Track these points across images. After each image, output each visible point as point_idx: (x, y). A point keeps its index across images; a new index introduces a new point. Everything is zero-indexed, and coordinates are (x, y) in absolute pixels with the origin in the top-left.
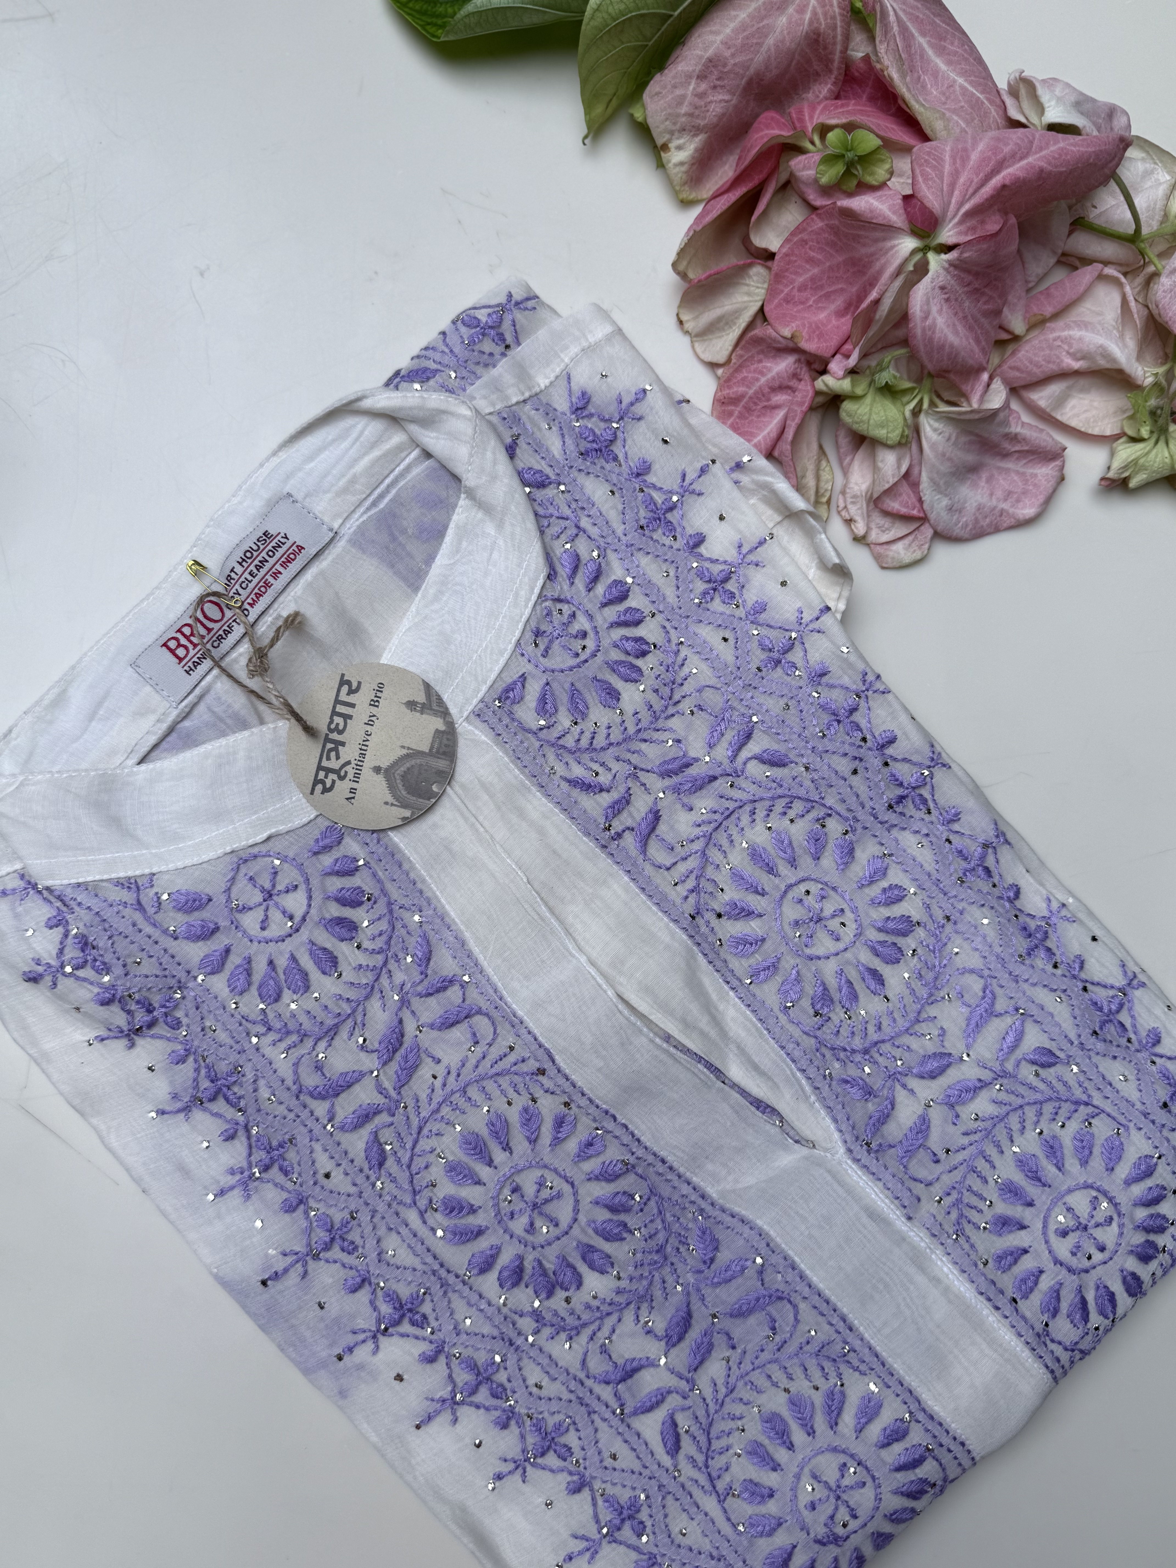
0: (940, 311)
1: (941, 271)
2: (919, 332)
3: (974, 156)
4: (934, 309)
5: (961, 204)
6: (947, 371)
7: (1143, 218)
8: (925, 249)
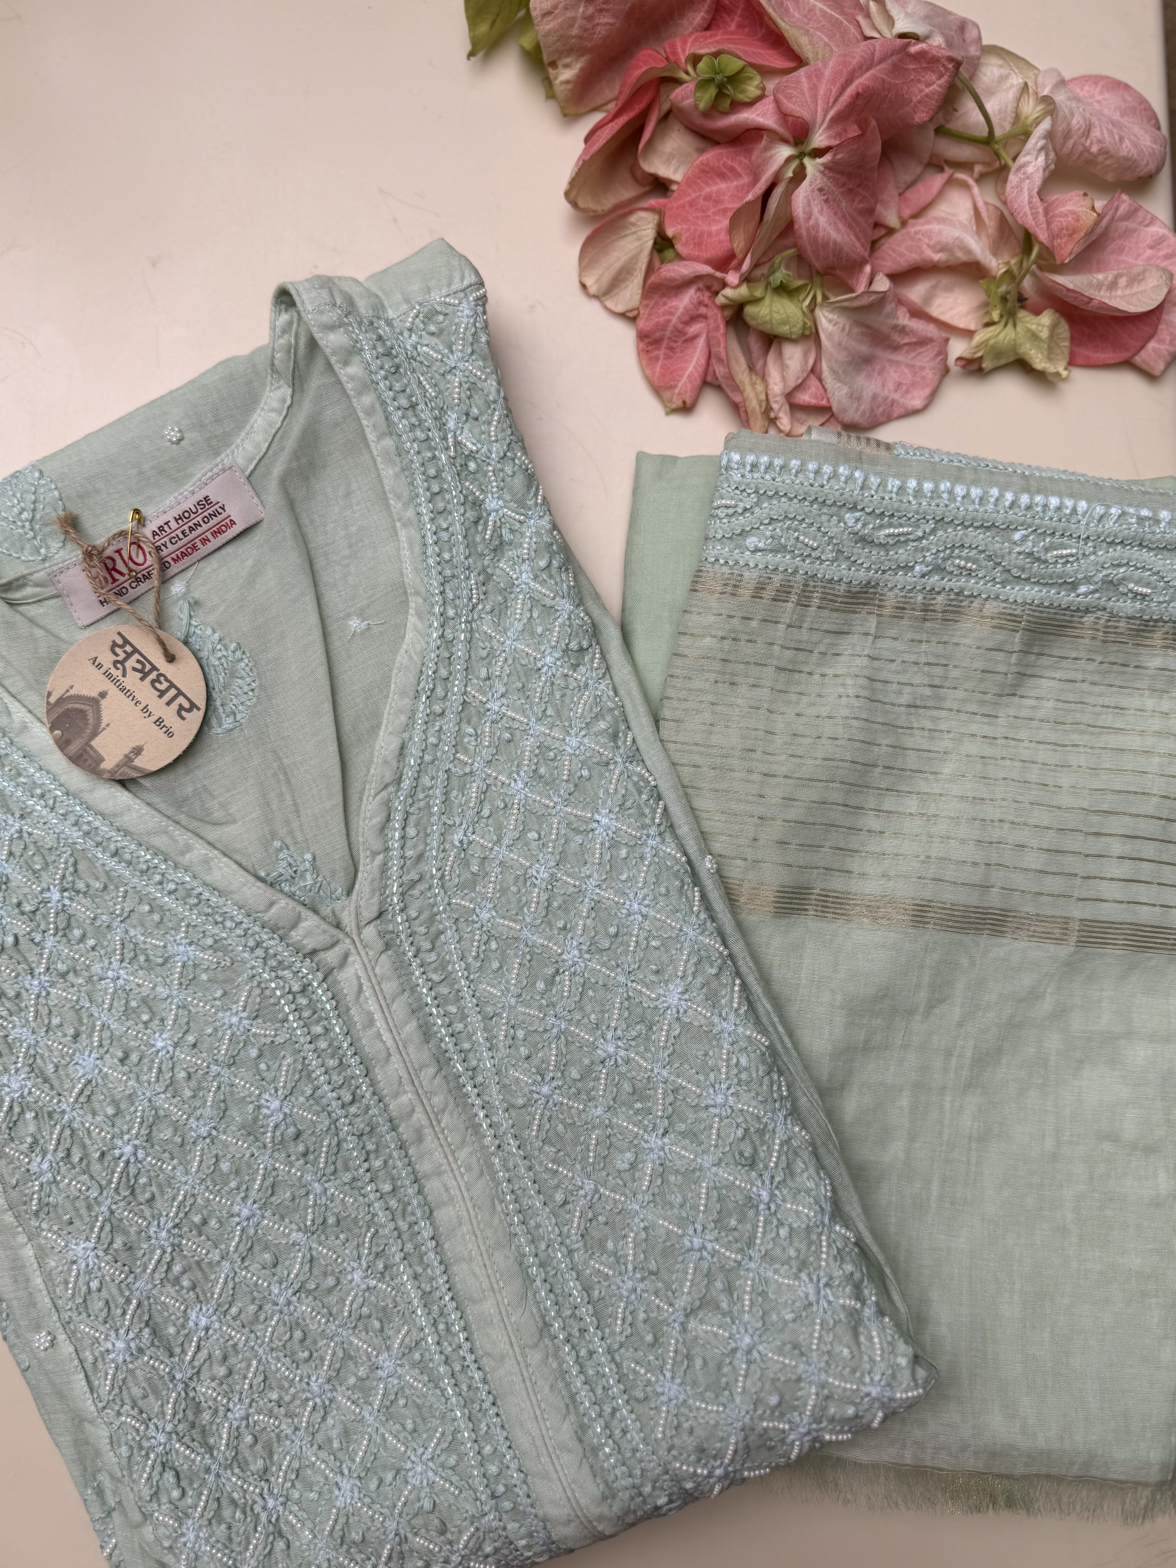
0: (821, 212)
1: (818, 174)
2: (804, 232)
3: (828, 73)
4: (816, 210)
5: (827, 112)
6: (833, 268)
7: (994, 120)
8: (801, 156)
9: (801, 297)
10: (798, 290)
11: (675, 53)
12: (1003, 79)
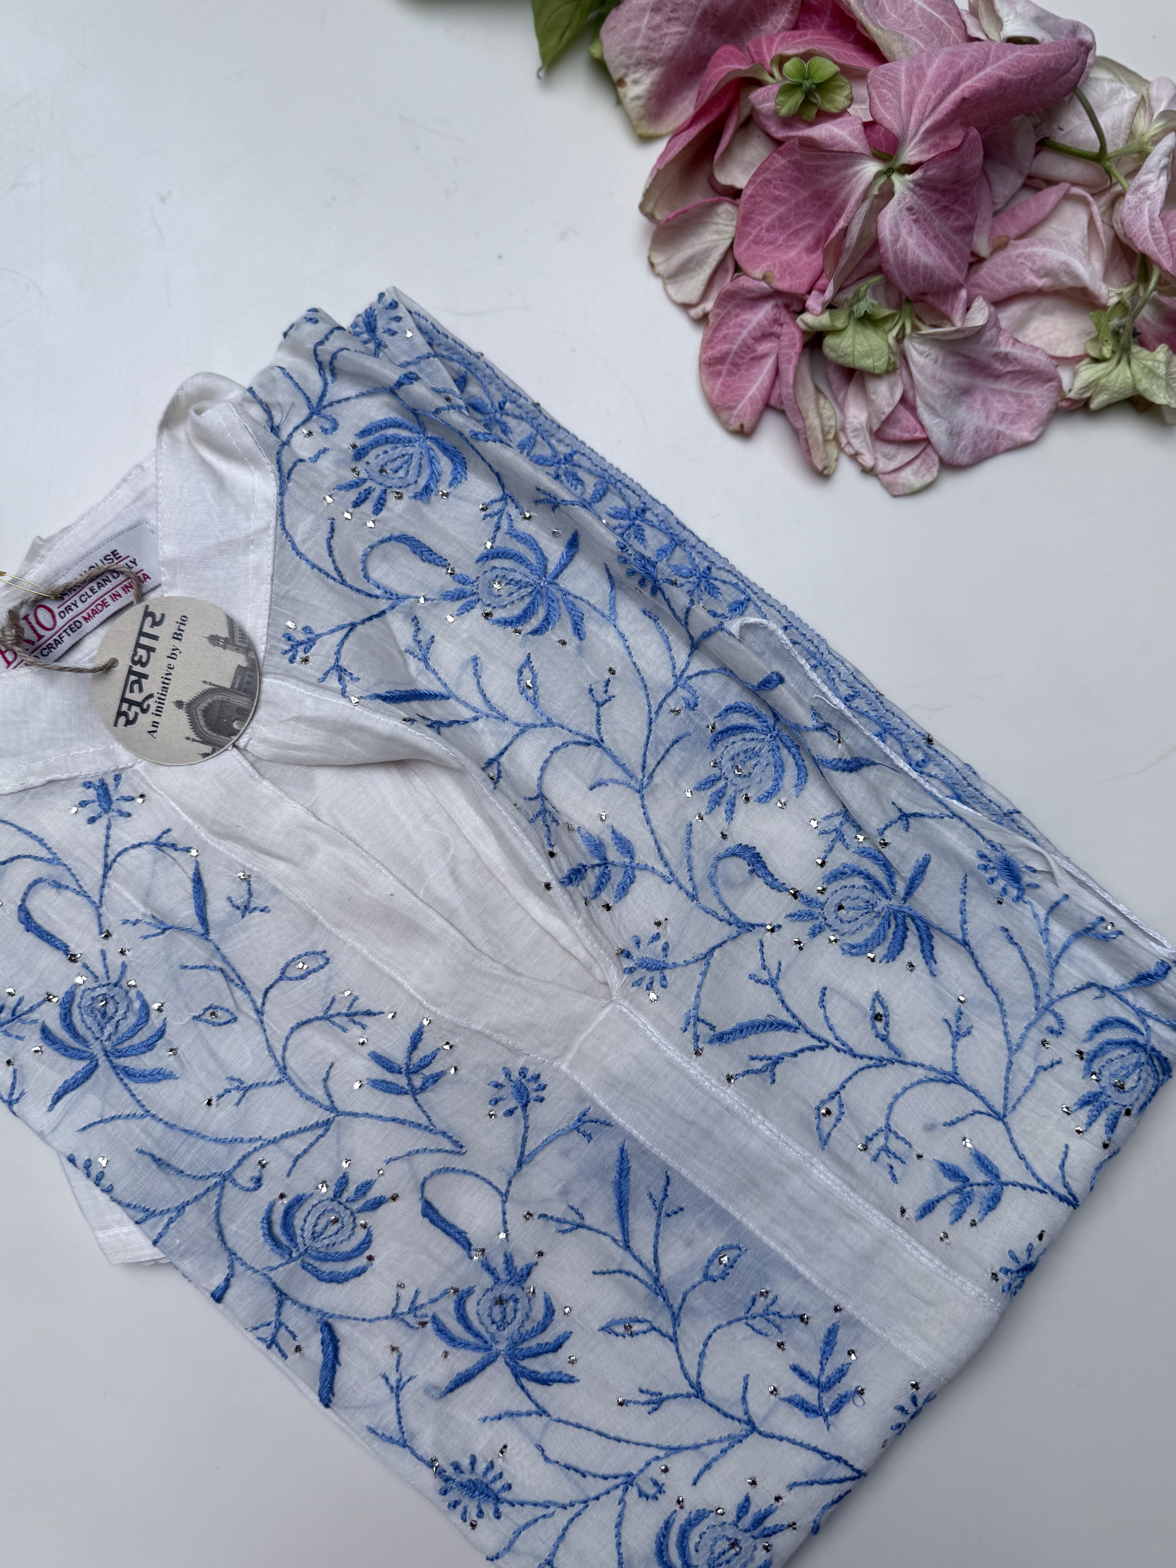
0: (910, 233)
1: (907, 192)
2: (890, 256)
3: (931, 73)
4: (904, 231)
5: (920, 122)
6: (924, 294)
7: (1108, 136)
8: (888, 172)
9: (887, 327)
10: (885, 319)
11: (759, 53)
12: (1114, 93)
